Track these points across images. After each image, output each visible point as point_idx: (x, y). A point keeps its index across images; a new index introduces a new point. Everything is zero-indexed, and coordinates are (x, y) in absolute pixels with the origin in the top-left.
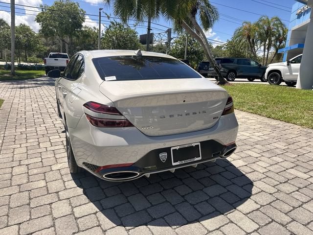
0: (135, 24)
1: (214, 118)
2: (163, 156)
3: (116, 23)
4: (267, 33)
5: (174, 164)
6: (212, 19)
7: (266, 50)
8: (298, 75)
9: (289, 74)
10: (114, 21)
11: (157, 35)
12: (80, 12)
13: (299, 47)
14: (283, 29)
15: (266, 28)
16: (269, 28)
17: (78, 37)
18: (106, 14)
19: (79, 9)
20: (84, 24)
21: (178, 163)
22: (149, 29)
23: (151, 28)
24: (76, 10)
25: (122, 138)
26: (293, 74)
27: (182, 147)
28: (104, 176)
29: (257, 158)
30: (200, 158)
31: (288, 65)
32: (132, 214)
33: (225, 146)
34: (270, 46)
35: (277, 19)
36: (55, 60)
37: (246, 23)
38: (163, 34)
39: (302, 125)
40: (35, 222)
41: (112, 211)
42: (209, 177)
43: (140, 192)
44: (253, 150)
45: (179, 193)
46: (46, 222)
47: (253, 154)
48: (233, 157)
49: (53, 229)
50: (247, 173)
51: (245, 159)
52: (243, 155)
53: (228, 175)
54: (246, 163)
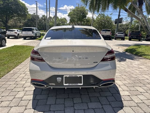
1: (94, 63)
2: (59, 79)
5: (64, 84)
12: (86, 10)
20: (87, 16)
21: (67, 85)
22: (119, 16)
23: (120, 15)
24: (84, 9)
25: (39, 67)
27: (71, 76)
29: (141, 93)
30: (82, 84)
33: (102, 80)
38: (128, 18)
40: (8, 97)
41: (37, 101)
42: (98, 97)
43: (56, 96)
44: (143, 87)
45: (73, 102)
46: (11, 98)
47: (140, 90)
48: (123, 89)
49: (10, 102)
50: (125, 100)
51: (131, 92)
52: (132, 89)
53: (111, 99)
54: (130, 94)
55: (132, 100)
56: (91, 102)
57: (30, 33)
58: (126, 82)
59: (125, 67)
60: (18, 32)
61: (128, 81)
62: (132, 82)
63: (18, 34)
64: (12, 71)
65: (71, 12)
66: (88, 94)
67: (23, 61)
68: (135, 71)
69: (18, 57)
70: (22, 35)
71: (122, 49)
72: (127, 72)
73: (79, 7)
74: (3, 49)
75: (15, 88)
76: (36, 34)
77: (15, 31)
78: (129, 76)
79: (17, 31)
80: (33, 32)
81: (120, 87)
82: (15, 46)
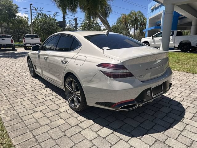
0: (54, 14)
2: (148, 93)
3: (42, 14)
4: (135, 20)
5: (153, 97)
6: (108, 12)
7: (135, 31)
8: (160, 44)
9: (153, 43)
10: (41, 13)
11: (68, 22)
12: (14, 6)
13: (155, 28)
14: (143, 18)
15: (134, 17)
16: (136, 17)
17: (13, 23)
18: (34, 8)
19: (13, 3)
21: (155, 96)
23: (65, 17)
24: (11, 4)
26: (156, 43)
27: (156, 86)
28: (119, 109)
30: (163, 92)
31: (153, 38)
32: (133, 130)
34: (137, 27)
35: (140, 13)
36: (2, 39)
37: (123, 14)
38: (72, 21)
39: (178, 70)
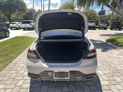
2: (50, 74)
11: (107, 11)
21: (56, 78)
22: (102, 9)
40: (10, 85)
41: (33, 89)
42: (82, 86)
43: (48, 85)
44: (121, 77)
45: (62, 90)
46: (13, 86)
47: (118, 79)
48: (104, 79)
49: (12, 89)
50: (104, 90)
51: (110, 81)
52: (111, 78)
53: (93, 88)
54: (109, 84)
55: (111, 90)
56: (76, 91)
57: (28, 25)
58: (107, 72)
59: (106, 57)
60: (19, 25)
61: (108, 71)
62: (111, 72)
63: (19, 26)
64: (14, 61)
65: (61, 7)
66: (74, 84)
67: (23, 51)
68: (115, 61)
69: (19, 48)
70: (22, 27)
71: (104, 39)
72: (107, 62)
73: (69, 2)
74: (7, 40)
75: (16, 76)
76: (33, 26)
77: (16, 23)
78: (109, 66)
79: (18, 23)
80: (31, 25)
81: (101, 77)
82: (16, 37)
